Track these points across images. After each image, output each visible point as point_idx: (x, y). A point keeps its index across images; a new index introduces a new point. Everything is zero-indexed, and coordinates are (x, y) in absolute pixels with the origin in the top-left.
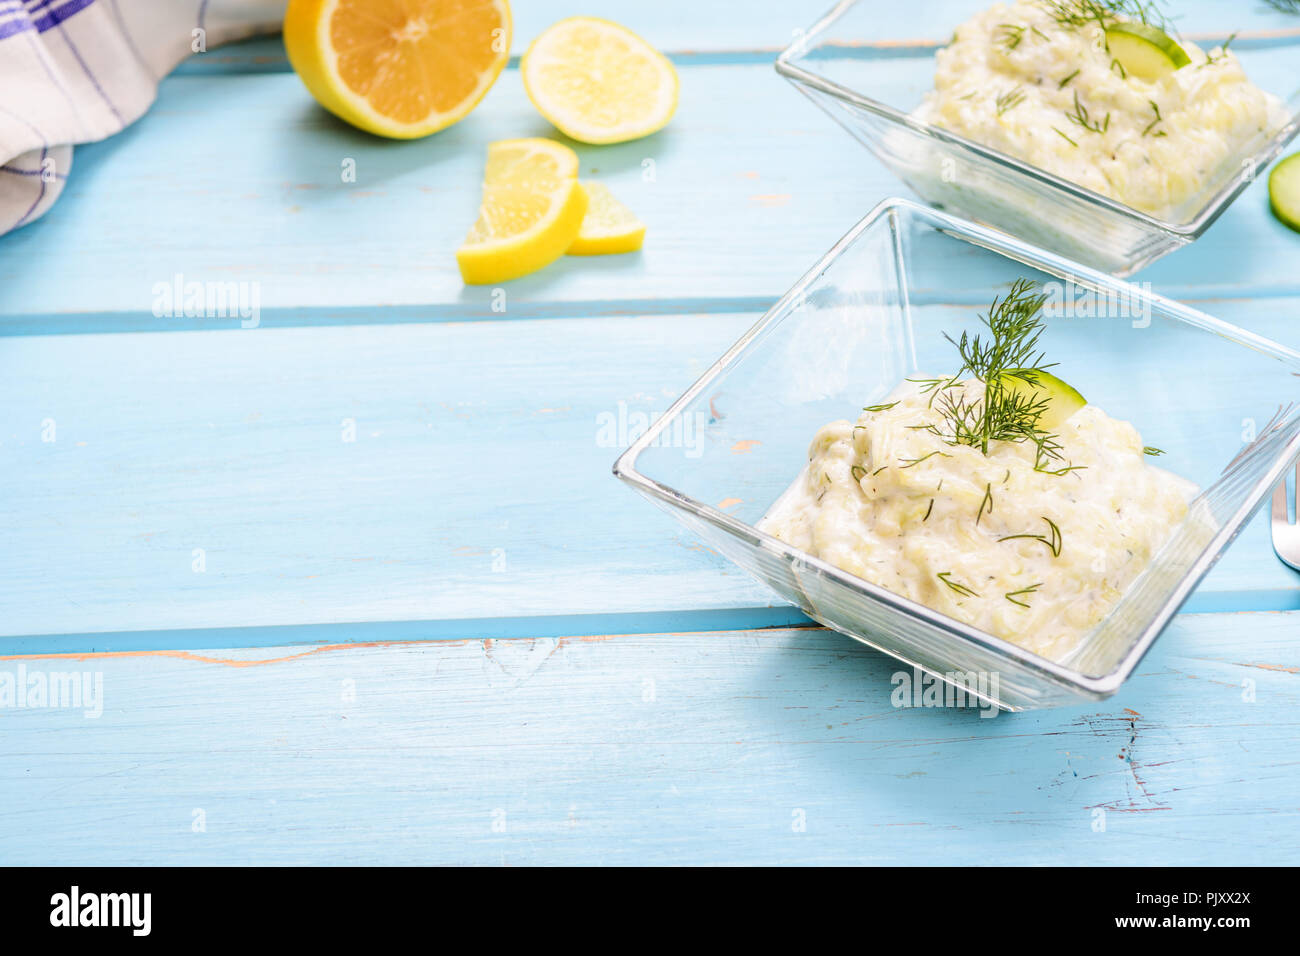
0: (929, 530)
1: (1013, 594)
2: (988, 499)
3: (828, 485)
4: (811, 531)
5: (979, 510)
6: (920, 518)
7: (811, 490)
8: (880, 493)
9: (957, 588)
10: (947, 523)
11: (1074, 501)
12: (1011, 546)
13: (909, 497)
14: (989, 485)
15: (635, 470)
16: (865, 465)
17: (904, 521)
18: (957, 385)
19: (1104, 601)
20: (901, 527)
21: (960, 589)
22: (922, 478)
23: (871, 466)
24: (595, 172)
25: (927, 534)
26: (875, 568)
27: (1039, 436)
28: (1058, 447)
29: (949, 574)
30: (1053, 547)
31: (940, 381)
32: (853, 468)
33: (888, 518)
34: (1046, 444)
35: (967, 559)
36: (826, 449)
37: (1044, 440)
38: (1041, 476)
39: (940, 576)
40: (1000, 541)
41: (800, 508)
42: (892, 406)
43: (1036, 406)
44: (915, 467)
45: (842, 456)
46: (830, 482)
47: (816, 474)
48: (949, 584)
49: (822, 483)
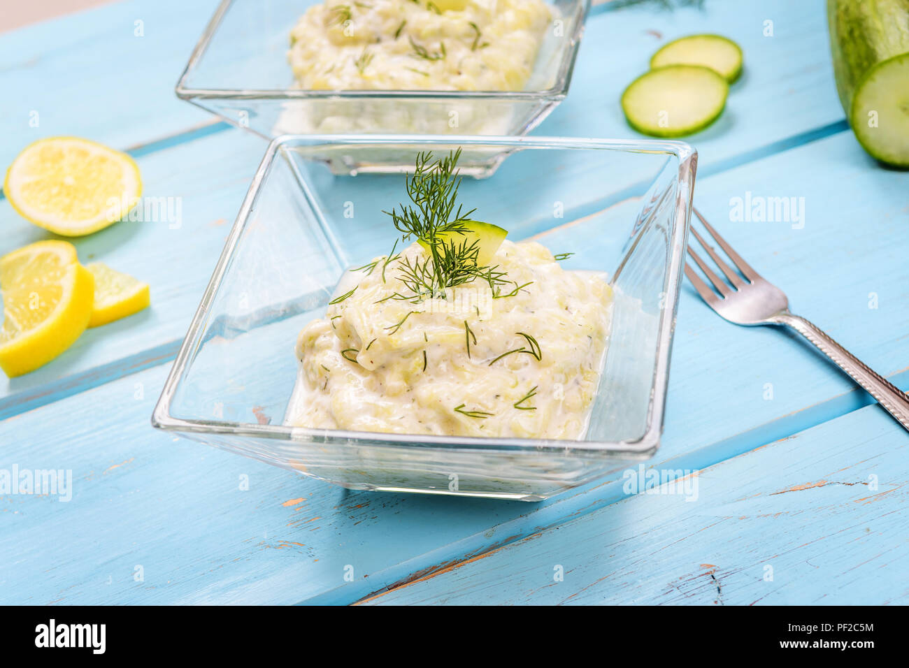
0: (431, 377)
1: (519, 403)
2: (469, 333)
3: (328, 374)
4: (331, 416)
5: (466, 344)
6: (420, 370)
7: (313, 385)
8: (378, 362)
9: (474, 414)
10: (443, 366)
11: (533, 312)
12: (502, 365)
13: (403, 357)
14: (466, 322)
15: (171, 417)
16: (353, 346)
17: (407, 377)
18: (395, 259)
19: (588, 383)
20: (407, 382)
21: (477, 415)
22: (409, 337)
23: (360, 345)
24: (92, 257)
25: (431, 381)
26: (400, 425)
27: (484, 271)
28: (501, 274)
29: (463, 406)
30: (534, 354)
31: (376, 263)
32: (343, 352)
33: (393, 380)
34: (493, 276)
35: (471, 389)
36: (312, 347)
37: (490, 273)
38: (502, 301)
39: (457, 410)
40: (491, 364)
41: (309, 402)
42: (352, 292)
43: (470, 250)
44: (399, 330)
45: (328, 347)
46: (329, 371)
47: (312, 369)
48: (466, 414)
49: (321, 375)
